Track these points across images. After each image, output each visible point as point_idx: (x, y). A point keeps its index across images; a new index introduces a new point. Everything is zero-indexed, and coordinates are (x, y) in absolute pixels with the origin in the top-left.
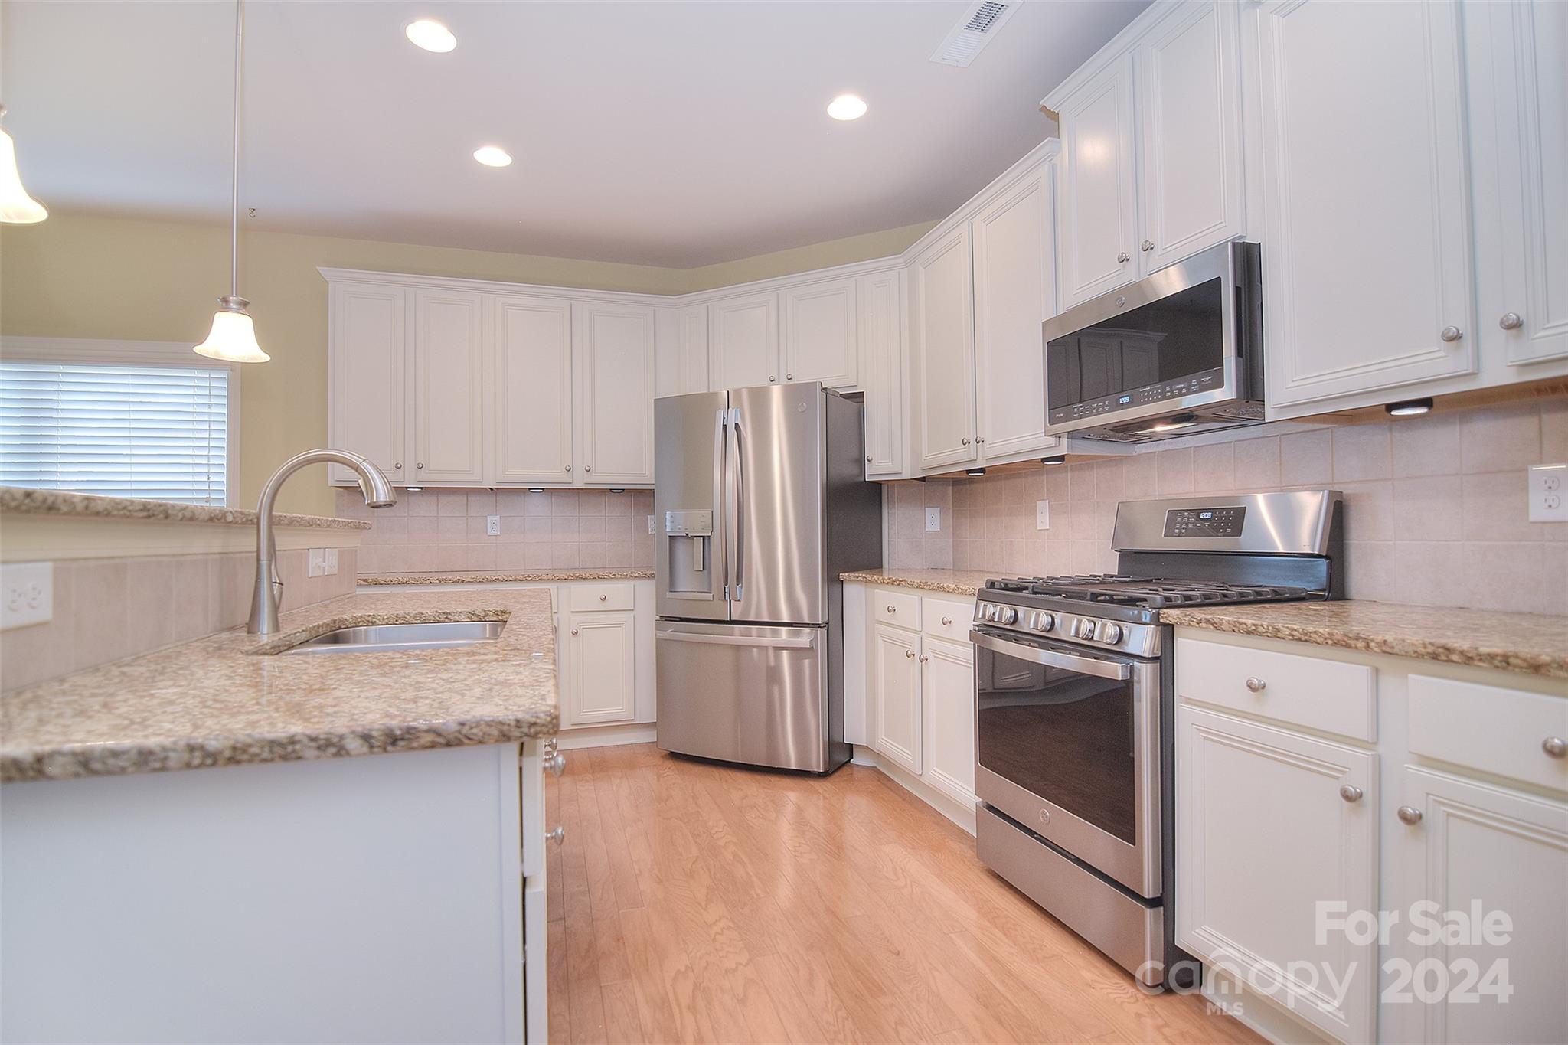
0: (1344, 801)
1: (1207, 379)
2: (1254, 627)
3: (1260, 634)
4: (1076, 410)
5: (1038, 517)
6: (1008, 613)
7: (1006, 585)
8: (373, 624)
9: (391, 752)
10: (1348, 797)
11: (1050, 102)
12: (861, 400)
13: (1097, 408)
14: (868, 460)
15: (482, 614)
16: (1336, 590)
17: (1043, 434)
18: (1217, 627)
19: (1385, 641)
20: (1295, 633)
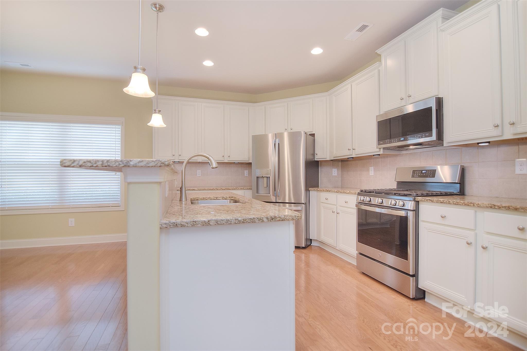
0: (467, 244)
1: (427, 134)
2: (443, 201)
3: (445, 203)
4: (387, 141)
5: (370, 171)
6: (368, 199)
7: (366, 191)
8: (198, 200)
9: (272, 221)
10: (468, 244)
11: (378, 51)
12: (314, 135)
13: (394, 141)
14: (316, 154)
15: (226, 198)
16: (462, 193)
17: (376, 148)
18: (432, 201)
19: (478, 204)
20: (454, 202)
